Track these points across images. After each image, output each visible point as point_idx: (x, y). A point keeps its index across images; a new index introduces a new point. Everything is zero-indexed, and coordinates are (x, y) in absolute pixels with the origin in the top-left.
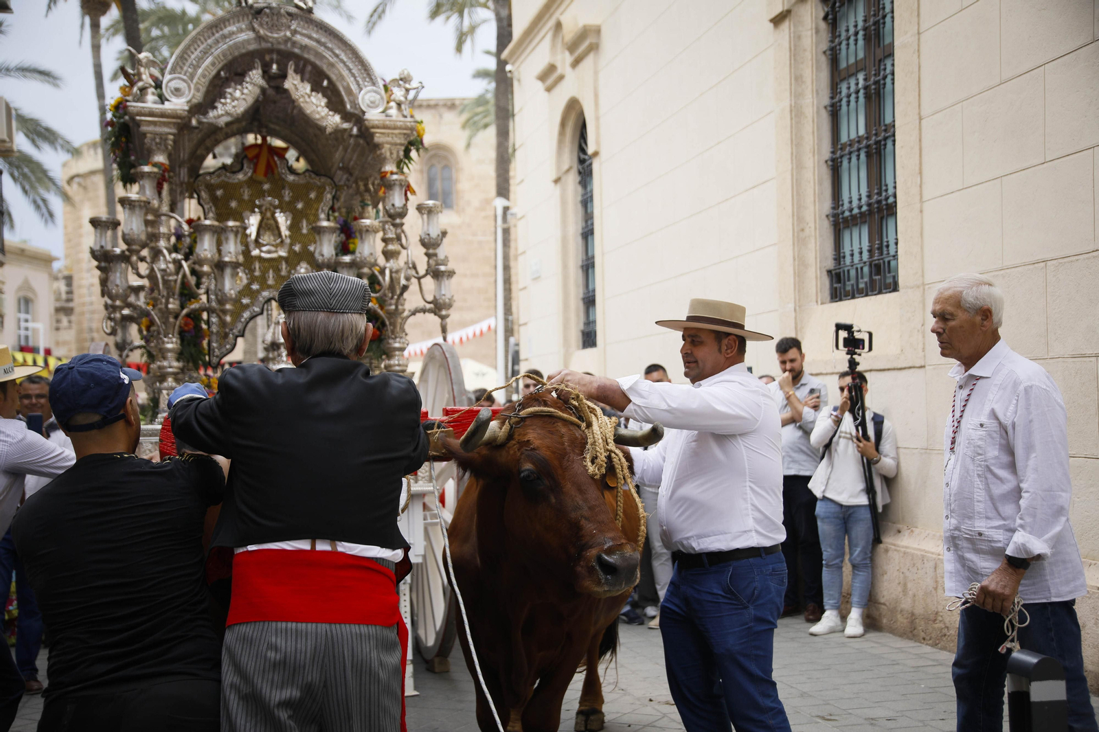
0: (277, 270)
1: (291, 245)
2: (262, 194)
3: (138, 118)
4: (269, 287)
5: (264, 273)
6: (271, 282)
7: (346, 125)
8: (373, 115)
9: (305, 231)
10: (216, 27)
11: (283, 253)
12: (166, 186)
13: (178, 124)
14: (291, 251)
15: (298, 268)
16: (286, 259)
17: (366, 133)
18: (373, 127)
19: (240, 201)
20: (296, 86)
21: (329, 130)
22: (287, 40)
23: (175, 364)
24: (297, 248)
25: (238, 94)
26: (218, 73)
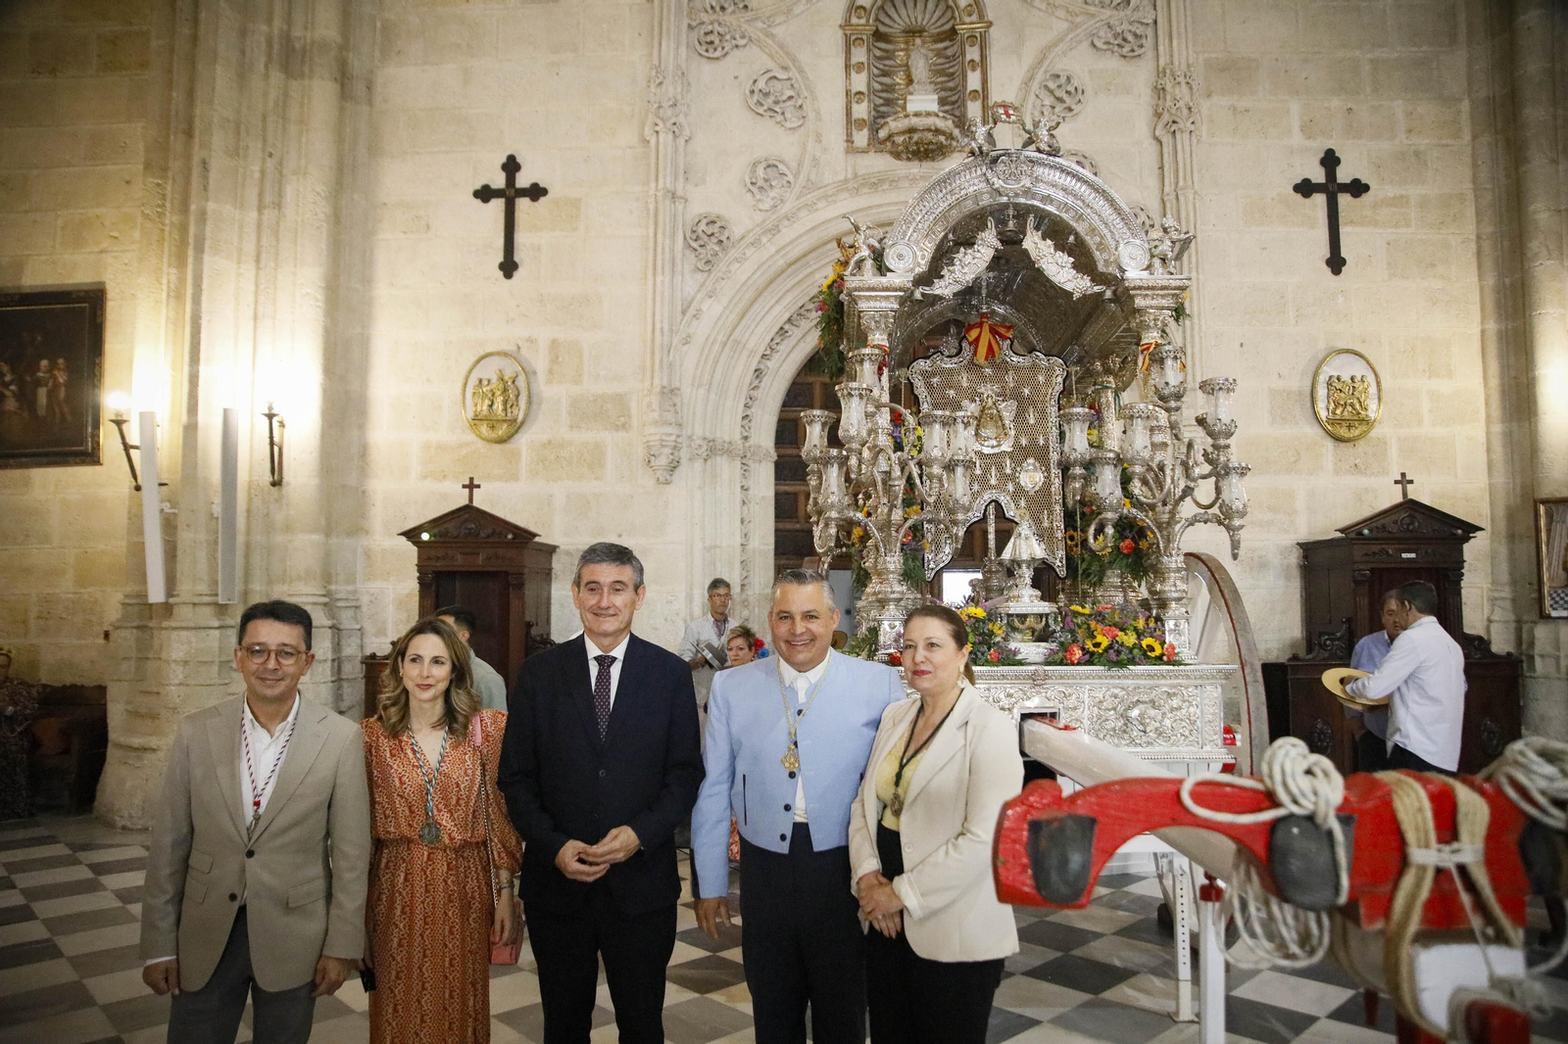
0: (1000, 468)
1: (1016, 437)
2: (984, 379)
3: (856, 293)
4: (991, 487)
5: (986, 471)
6: (993, 482)
7: (1097, 289)
8: (1134, 274)
9: (1032, 421)
10: (945, 182)
11: (1006, 447)
12: (886, 370)
13: (901, 297)
14: (1017, 444)
15: (1025, 465)
16: (1011, 455)
17: (1123, 296)
18: (1134, 288)
19: (958, 388)
20: (1035, 244)
21: (1076, 296)
22: (1027, 192)
23: (897, 588)
24: (1024, 442)
25: (968, 259)
26: (946, 236)
